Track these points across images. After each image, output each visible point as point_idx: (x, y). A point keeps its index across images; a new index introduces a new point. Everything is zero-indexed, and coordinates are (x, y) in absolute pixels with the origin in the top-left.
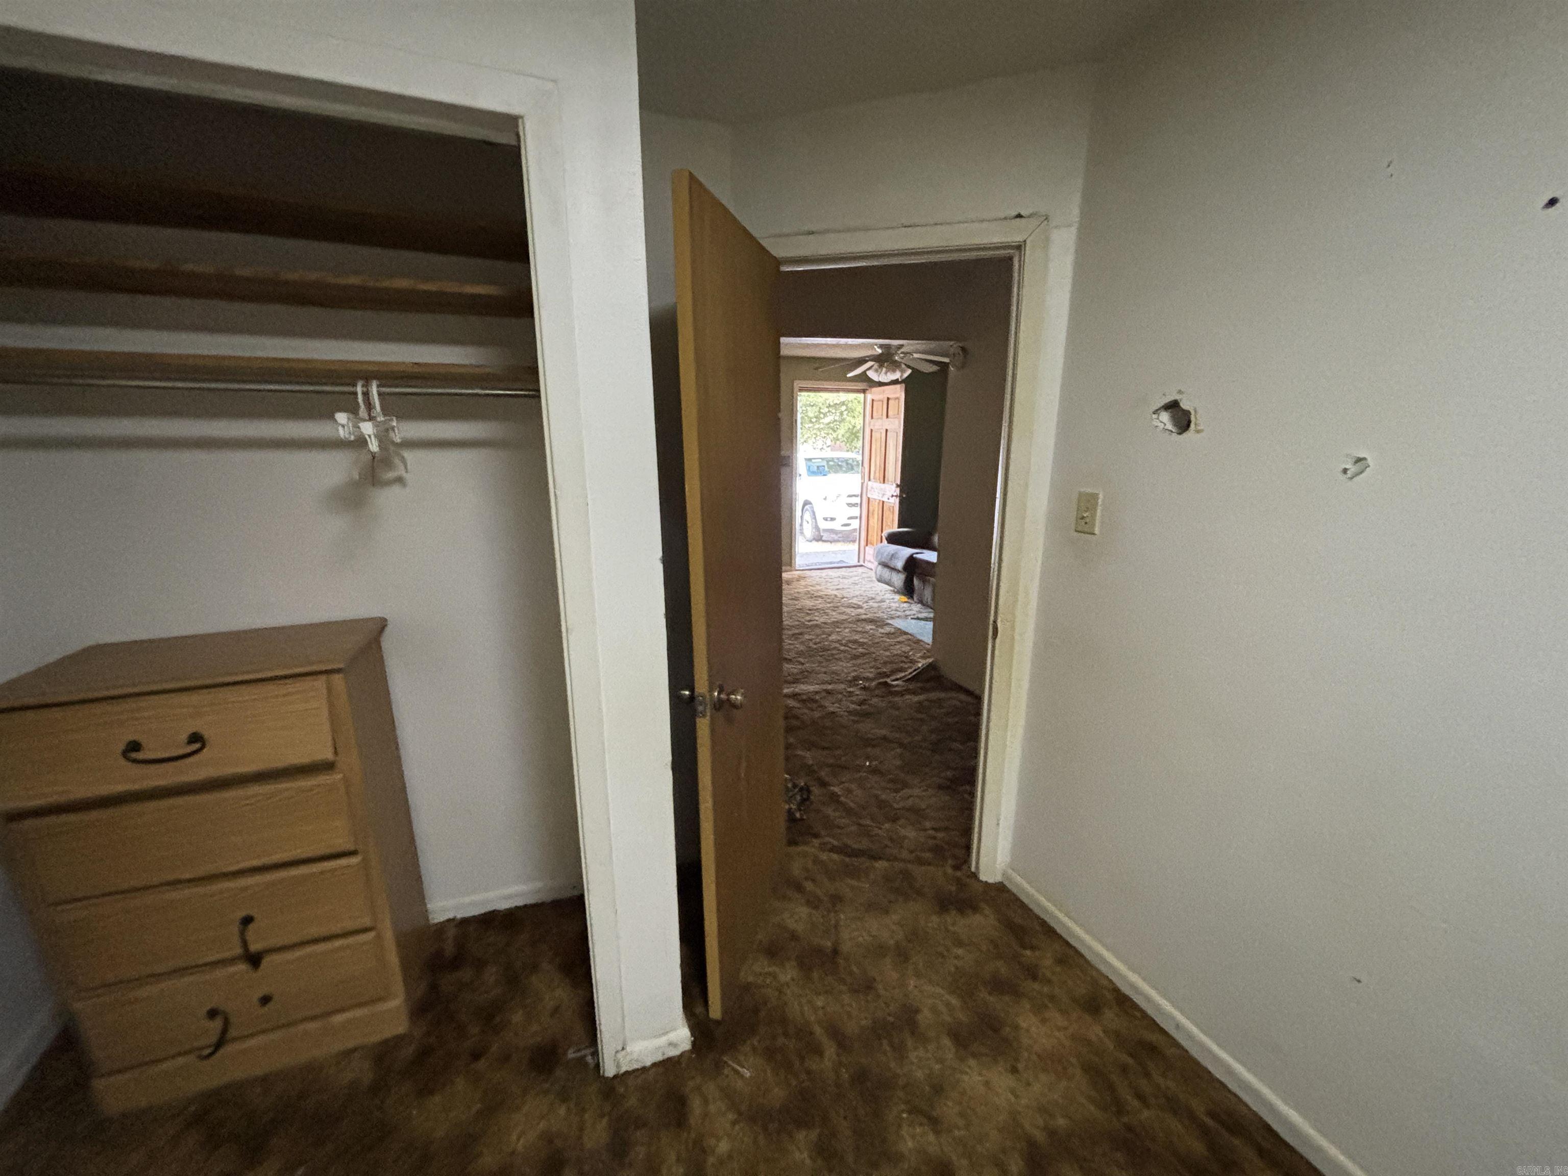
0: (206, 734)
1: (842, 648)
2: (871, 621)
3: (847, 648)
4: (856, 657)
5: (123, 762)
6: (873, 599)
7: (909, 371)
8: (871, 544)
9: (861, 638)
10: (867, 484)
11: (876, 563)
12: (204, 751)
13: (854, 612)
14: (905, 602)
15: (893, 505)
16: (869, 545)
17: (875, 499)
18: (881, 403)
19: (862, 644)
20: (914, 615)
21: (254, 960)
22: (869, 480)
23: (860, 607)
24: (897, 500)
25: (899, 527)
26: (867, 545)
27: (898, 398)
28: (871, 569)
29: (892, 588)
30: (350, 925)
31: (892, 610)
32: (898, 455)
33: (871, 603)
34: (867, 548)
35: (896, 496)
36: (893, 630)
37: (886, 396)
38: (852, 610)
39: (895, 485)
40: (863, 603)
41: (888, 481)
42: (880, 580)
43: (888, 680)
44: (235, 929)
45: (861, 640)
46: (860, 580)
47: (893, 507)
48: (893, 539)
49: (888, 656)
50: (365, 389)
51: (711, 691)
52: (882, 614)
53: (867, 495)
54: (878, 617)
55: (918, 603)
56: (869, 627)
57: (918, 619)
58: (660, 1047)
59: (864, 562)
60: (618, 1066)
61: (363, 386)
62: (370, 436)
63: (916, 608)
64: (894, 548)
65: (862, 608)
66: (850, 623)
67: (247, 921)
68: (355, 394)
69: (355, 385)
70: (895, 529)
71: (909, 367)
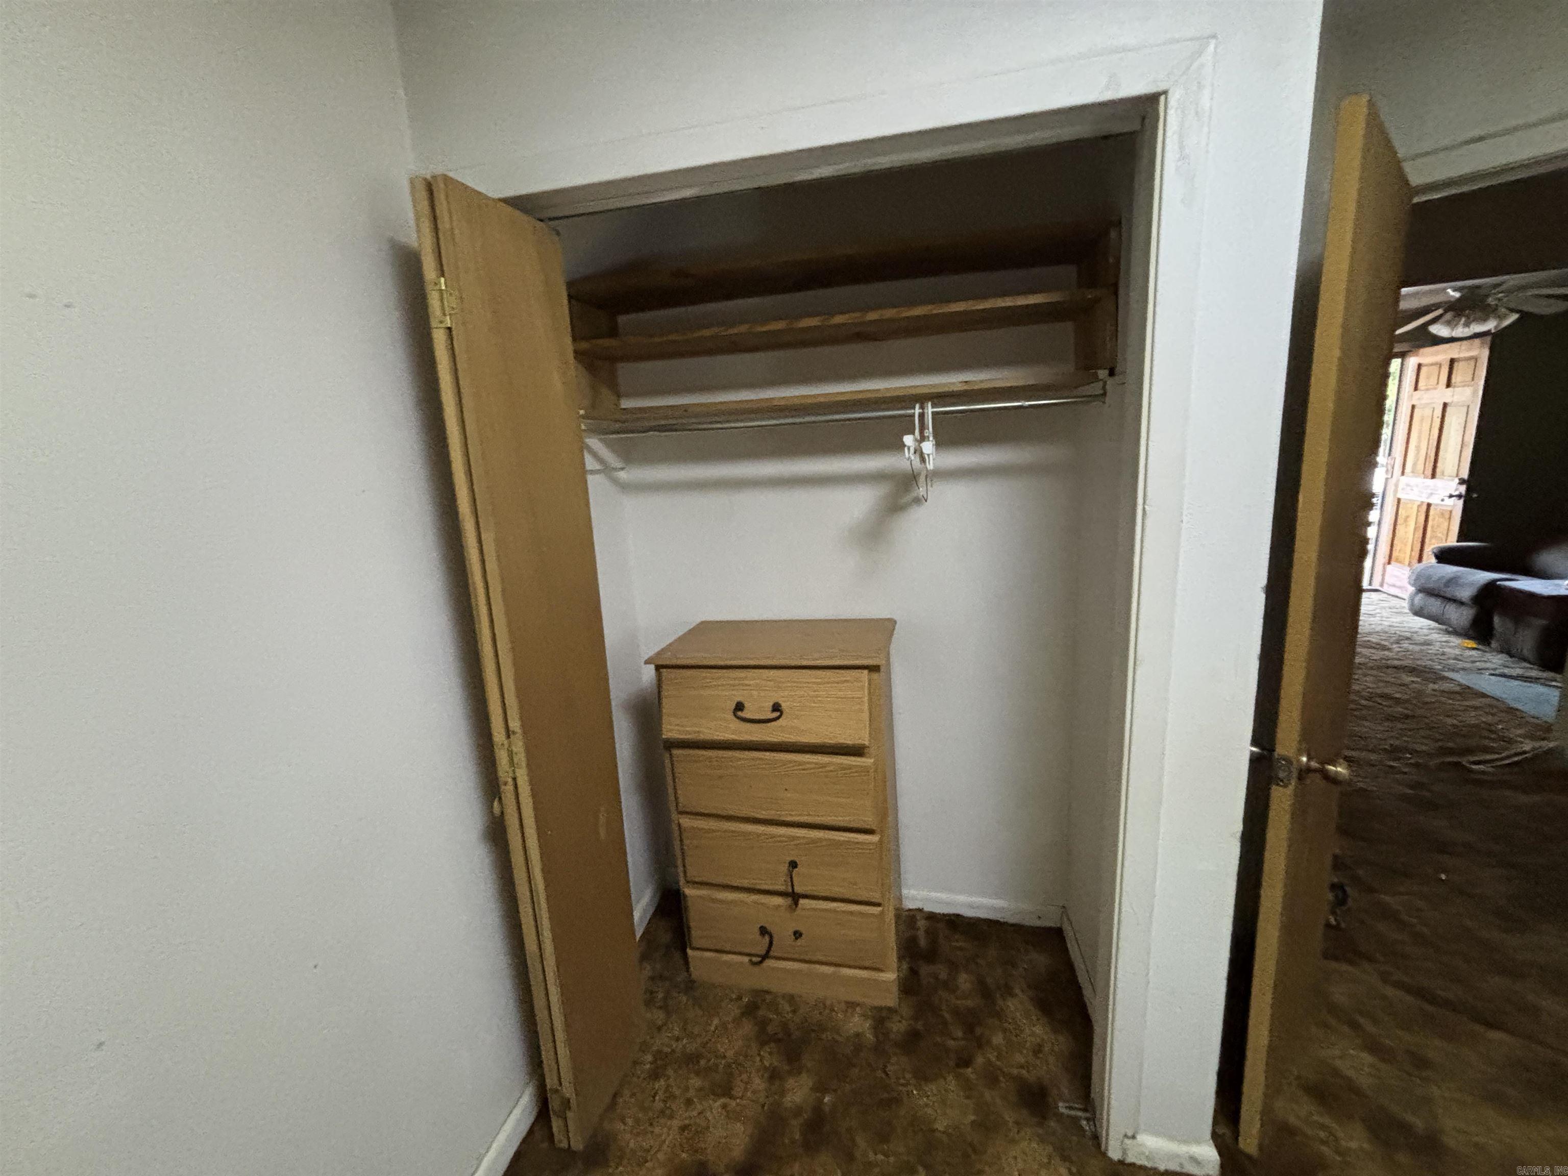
0: (784, 706)
1: (1363, 702)
2: (1412, 670)
3: (1371, 704)
4: (1390, 718)
5: (730, 716)
6: (1408, 638)
7: (1514, 317)
8: (1397, 561)
9: (1397, 692)
10: (1398, 481)
11: (1412, 589)
12: (781, 720)
13: (1378, 655)
14: (1474, 649)
15: (1449, 509)
16: (1392, 562)
17: (1412, 501)
18: (1436, 368)
19: (1398, 701)
20: (1495, 669)
21: (795, 897)
22: (1403, 473)
23: (1384, 648)
24: (1460, 503)
25: (1458, 541)
26: (1389, 563)
27: (1476, 359)
28: (1404, 599)
29: (1444, 627)
30: (864, 895)
31: (1449, 659)
32: (1466, 439)
33: (1406, 645)
34: (1389, 567)
35: (1460, 496)
36: (1458, 689)
37: (1449, 357)
38: (1373, 651)
39: (1457, 481)
40: (1392, 644)
41: (1443, 474)
42: (1419, 612)
43: (1464, 761)
44: (784, 868)
45: (1398, 695)
46: (1378, 611)
47: (1451, 512)
48: (1445, 556)
49: (1453, 725)
50: (921, 411)
51: (1300, 752)
52: (1430, 662)
53: (1396, 491)
54: (1425, 667)
55: (1502, 652)
56: (1407, 679)
57: (1503, 675)
58: (1178, 1156)
59: (1382, 585)
60: (1124, 1152)
61: (920, 408)
62: (928, 455)
63: (1496, 660)
64: (1450, 570)
65: (1389, 649)
66: (1372, 668)
67: (793, 865)
68: (913, 416)
69: (914, 408)
70: (1452, 541)
71: (1512, 310)
